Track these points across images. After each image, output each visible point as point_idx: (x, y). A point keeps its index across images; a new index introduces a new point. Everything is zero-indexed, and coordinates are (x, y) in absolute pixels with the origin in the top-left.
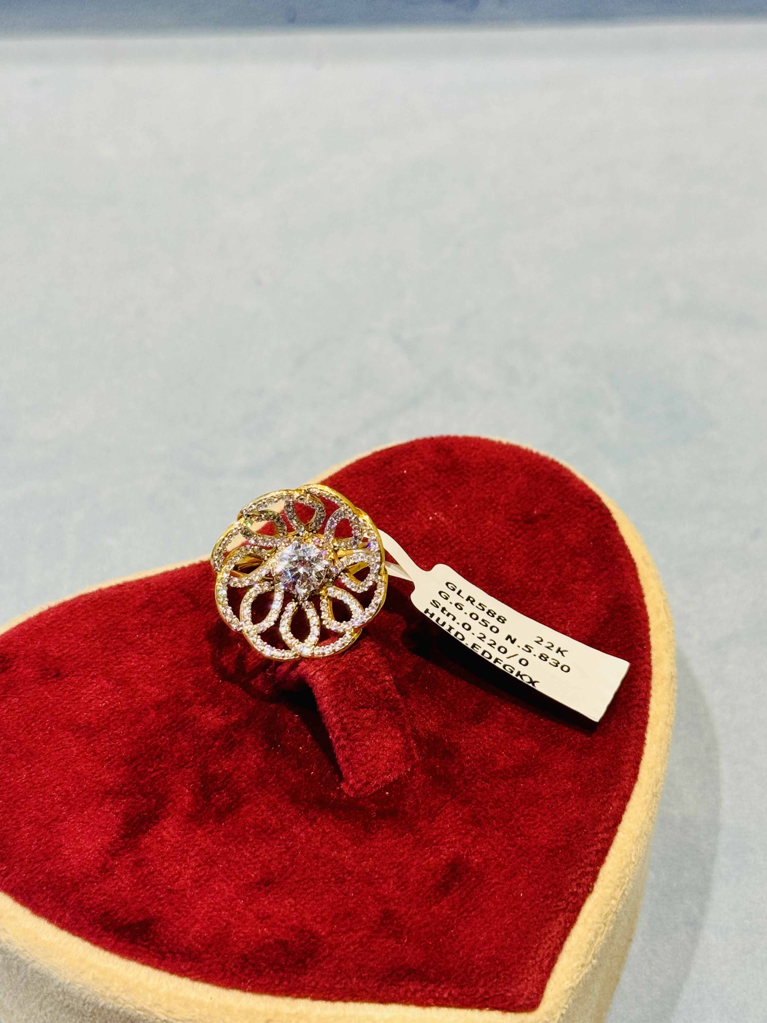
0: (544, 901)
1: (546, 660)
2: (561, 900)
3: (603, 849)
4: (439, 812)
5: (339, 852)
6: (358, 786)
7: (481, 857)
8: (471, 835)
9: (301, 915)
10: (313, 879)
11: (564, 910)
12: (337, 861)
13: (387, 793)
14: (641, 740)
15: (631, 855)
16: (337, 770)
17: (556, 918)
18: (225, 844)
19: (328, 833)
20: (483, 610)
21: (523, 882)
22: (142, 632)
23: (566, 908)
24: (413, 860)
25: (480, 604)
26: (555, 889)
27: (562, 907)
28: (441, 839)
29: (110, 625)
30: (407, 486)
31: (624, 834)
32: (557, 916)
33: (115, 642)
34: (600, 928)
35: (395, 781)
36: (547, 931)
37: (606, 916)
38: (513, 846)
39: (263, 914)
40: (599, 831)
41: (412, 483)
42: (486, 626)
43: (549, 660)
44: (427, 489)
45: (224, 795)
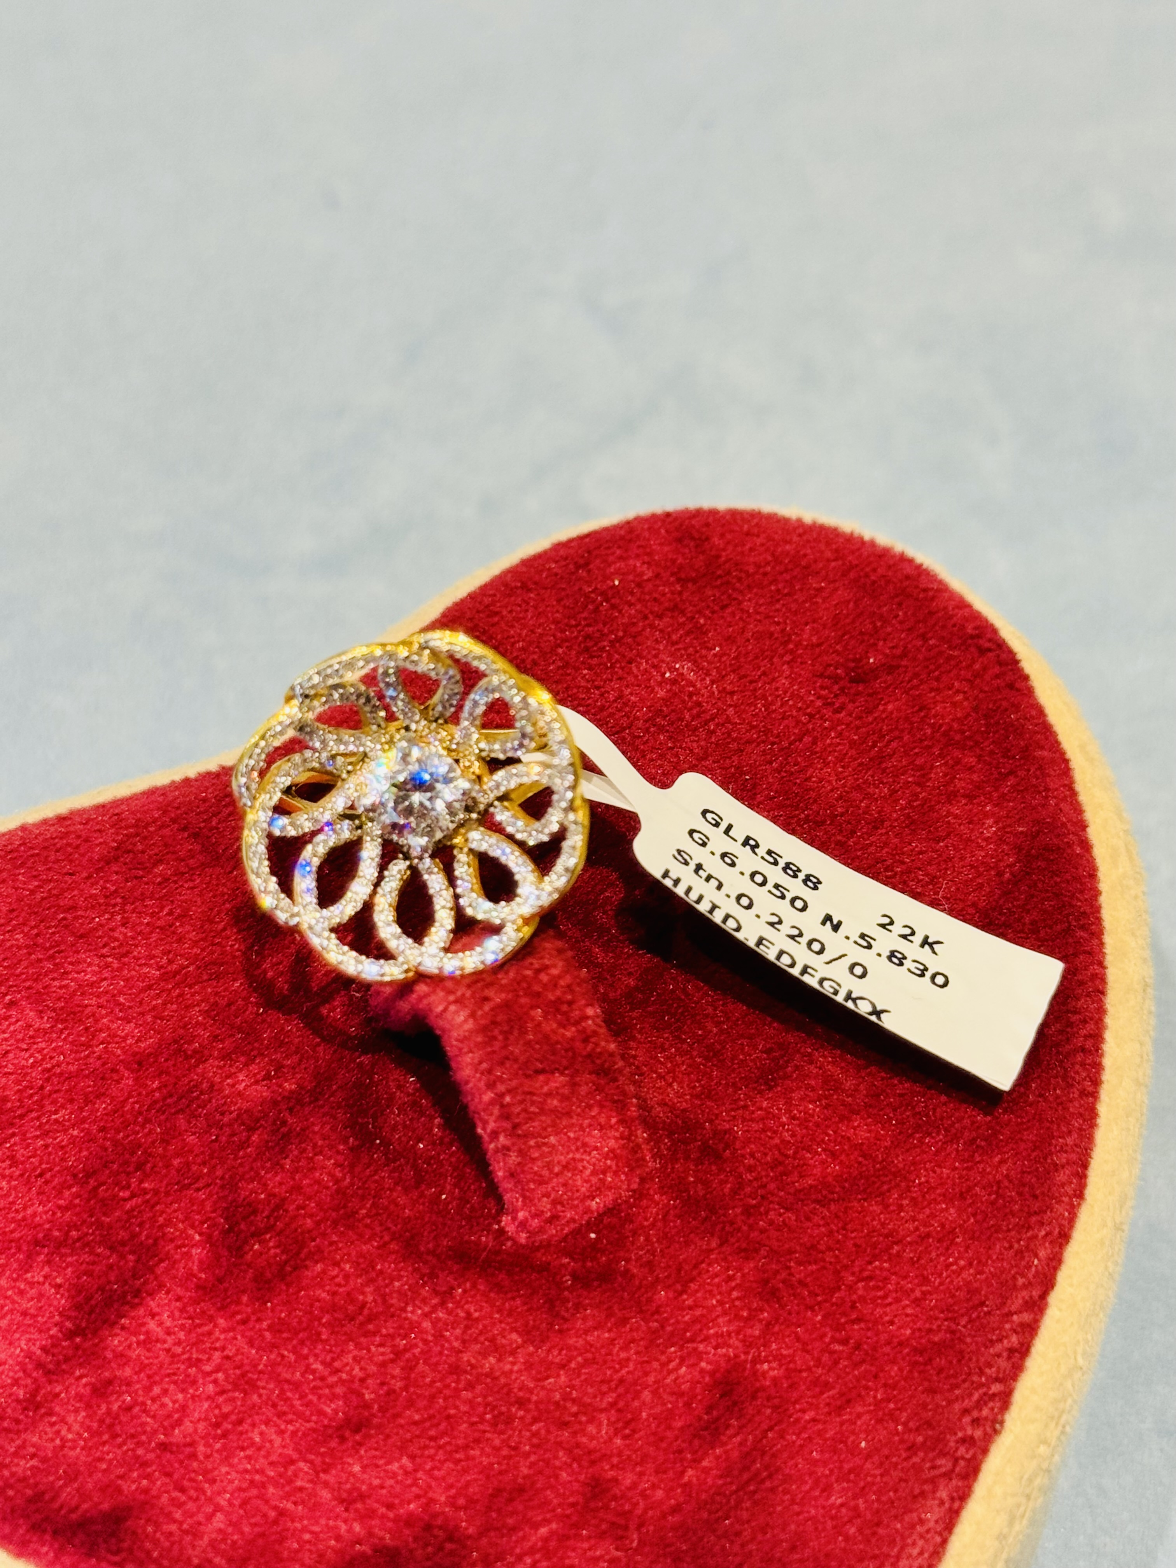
0: (907, 1459)
1: (901, 964)
2: (943, 1454)
3: (1022, 1344)
5: (499, 1360)
6: (535, 1223)
7: (781, 1366)
8: (760, 1321)
9: (426, 1493)
10: (449, 1417)
11: (948, 1475)
12: (497, 1378)
13: (593, 1236)
14: (1090, 1117)
15: (1075, 1353)
16: (493, 1191)
17: (934, 1492)
18: (274, 1346)
19: (477, 1320)
20: (776, 863)
21: (866, 1417)
22: (105, 912)
23: (953, 1471)
24: (646, 1374)
25: (770, 852)
26: (930, 1433)
27: (943, 1470)
28: (701, 1330)
29: (43, 899)
30: (620, 612)
31: (1060, 1310)
32: (935, 1489)
33: (54, 933)
34: (1018, 1506)
35: (609, 1212)
36: (916, 1519)
37: (1030, 1480)
38: (844, 1342)
39: (350, 1492)
40: (1013, 1308)
41: (630, 604)
42: (783, 897)
43: (908, 963)
44: (660, 617)
45: (271, 1244)
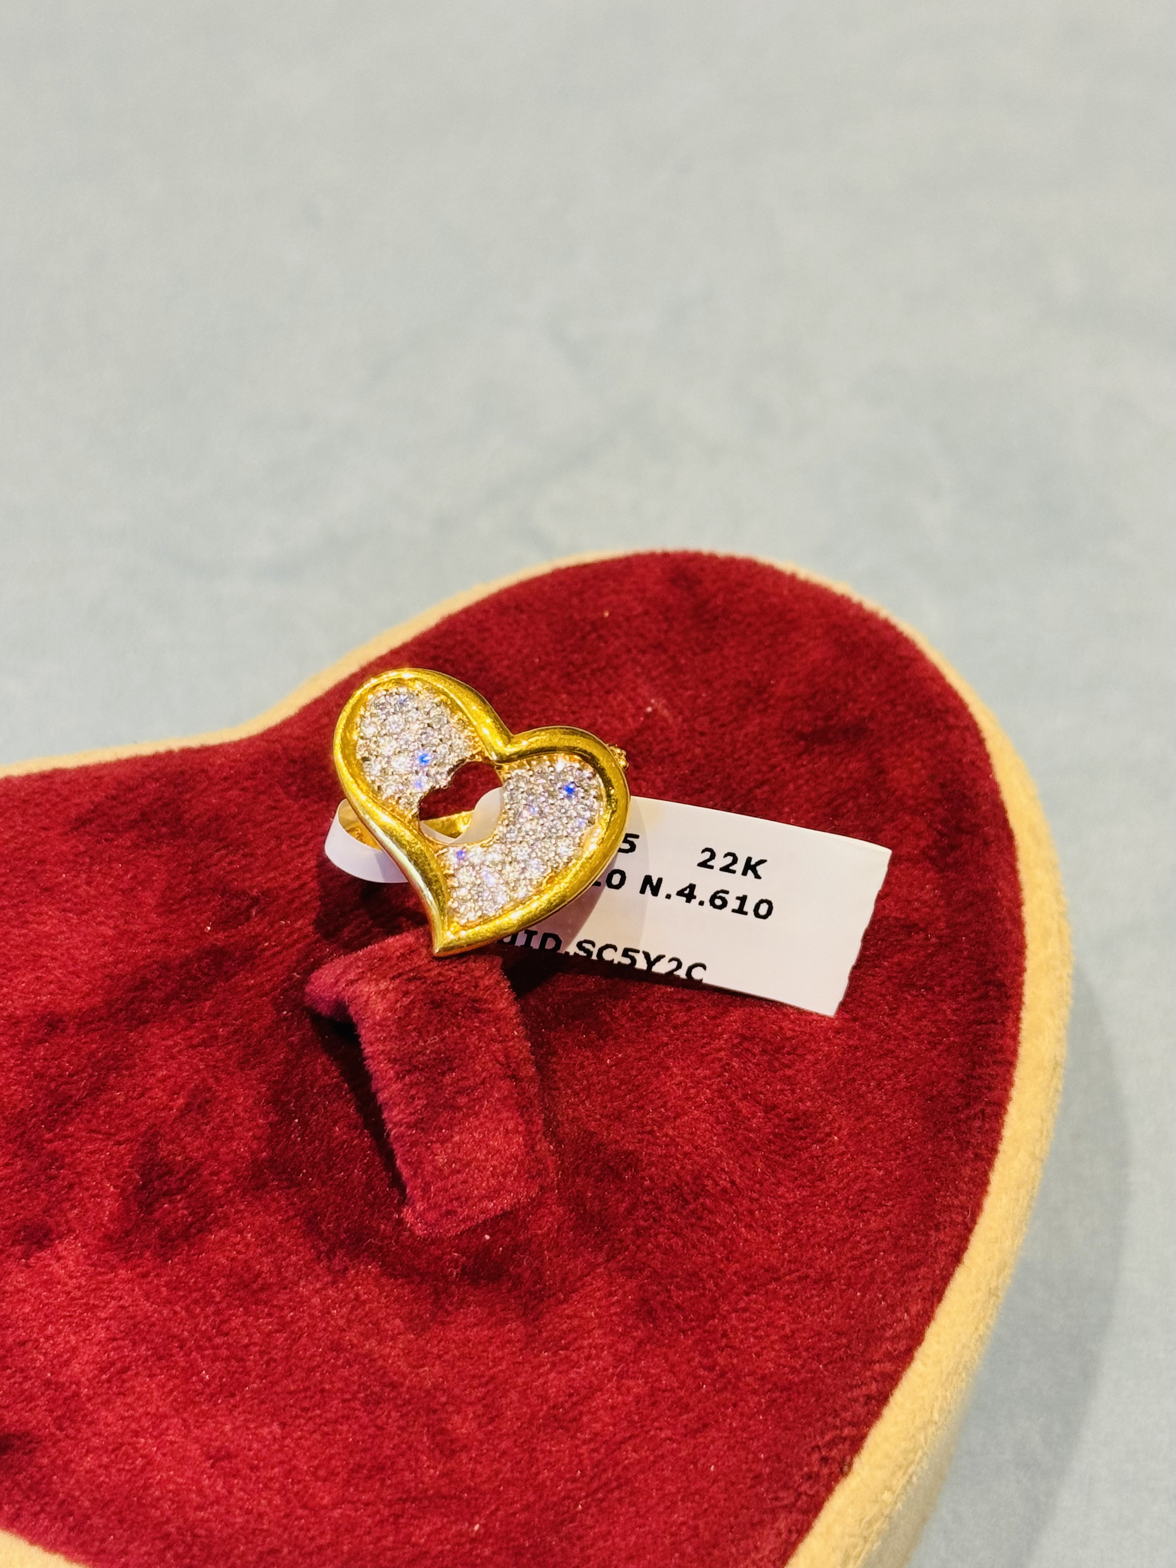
0: (752, 1487)
2: (785, 1487)
3: (880, 1393)
4: (579, 1284)
5: (379, 1344)
6: (432, 1215)
7: (646, 1383)
8: (634, 1338)
9: (290, 1460)
10: (322, 1391)
11: (789, 1508)
12: (375, 1360)
13: (487, 1237)
14: (981, 1184)
15: (932, 1407)
16: (397, 1182)
17: (773, 1523)
18: (168, 1302)
19: (364, 1303)
21: (719, 1443)
22: (72, 869)
23: (794, 1504)
24: (518, 1375)
26: (776, 1465)
27: (785, 1502)
28: (576, 1339)
29: (16, 849)
30: (606, 642)
31: (925, 1365)
32: (775, 1520)
33: (21, 884)
34: (855, 1546)
35: (505, 1215)
36: (752, 1546)
37: (870, 1523)
38: (711, 1369)
39: (219, 1450)
40: (876, 1358)
41: (617, 637)
44: (643, 652)
45: (180, 1205)
